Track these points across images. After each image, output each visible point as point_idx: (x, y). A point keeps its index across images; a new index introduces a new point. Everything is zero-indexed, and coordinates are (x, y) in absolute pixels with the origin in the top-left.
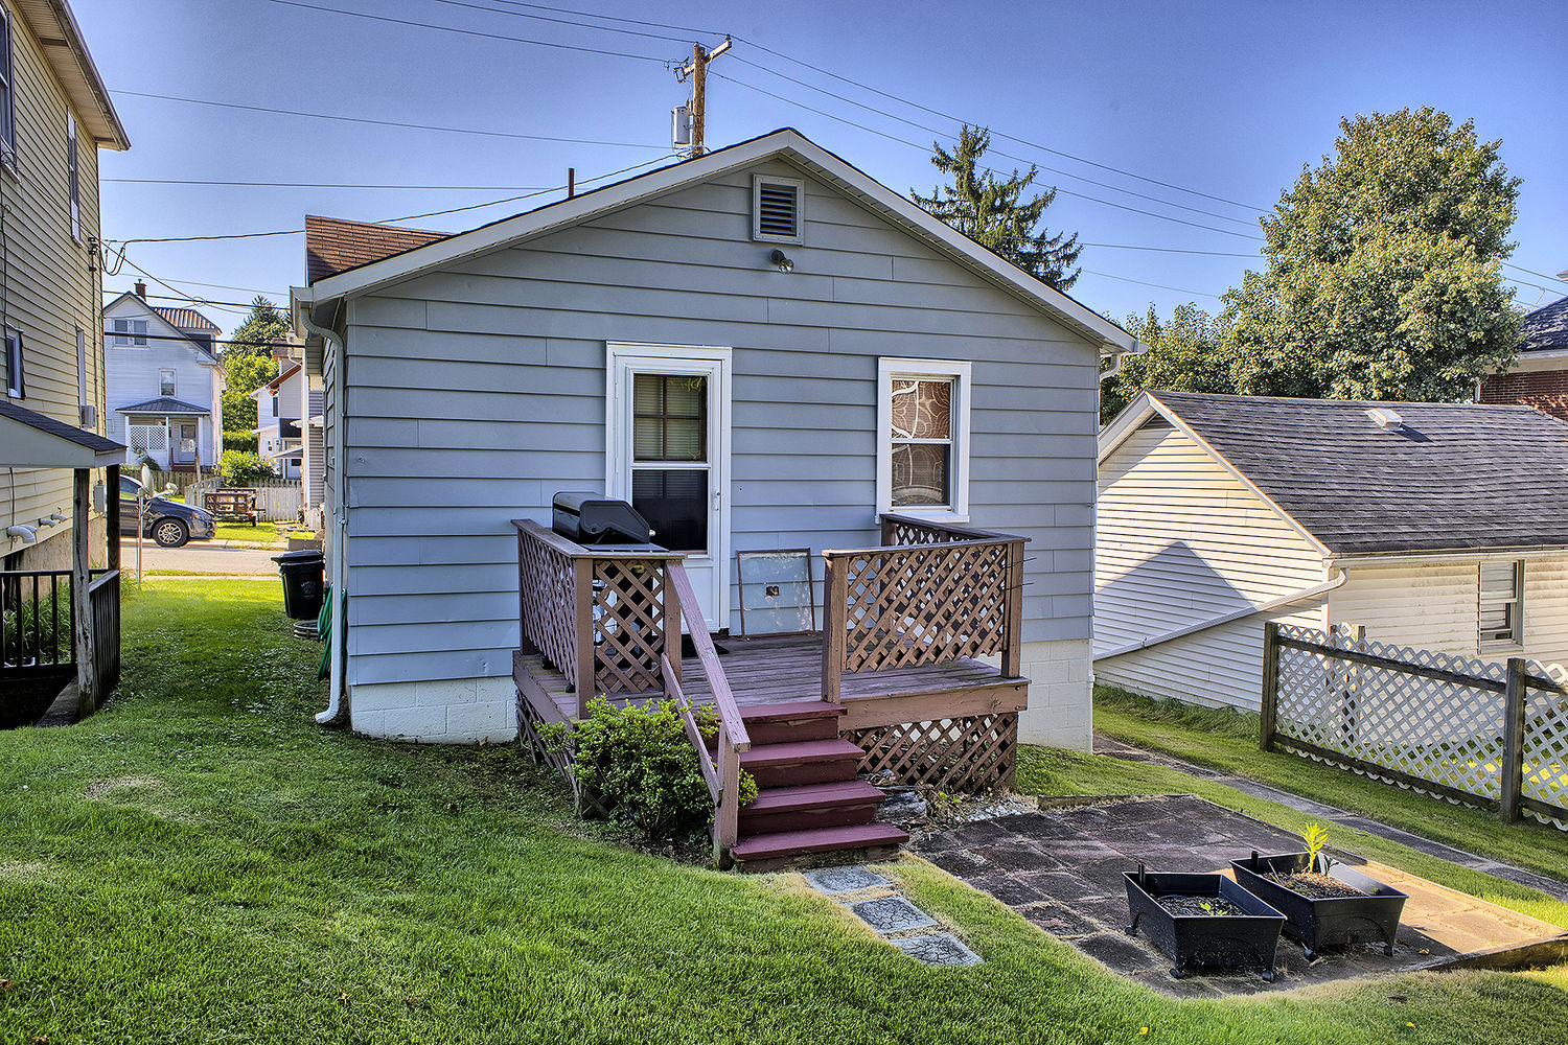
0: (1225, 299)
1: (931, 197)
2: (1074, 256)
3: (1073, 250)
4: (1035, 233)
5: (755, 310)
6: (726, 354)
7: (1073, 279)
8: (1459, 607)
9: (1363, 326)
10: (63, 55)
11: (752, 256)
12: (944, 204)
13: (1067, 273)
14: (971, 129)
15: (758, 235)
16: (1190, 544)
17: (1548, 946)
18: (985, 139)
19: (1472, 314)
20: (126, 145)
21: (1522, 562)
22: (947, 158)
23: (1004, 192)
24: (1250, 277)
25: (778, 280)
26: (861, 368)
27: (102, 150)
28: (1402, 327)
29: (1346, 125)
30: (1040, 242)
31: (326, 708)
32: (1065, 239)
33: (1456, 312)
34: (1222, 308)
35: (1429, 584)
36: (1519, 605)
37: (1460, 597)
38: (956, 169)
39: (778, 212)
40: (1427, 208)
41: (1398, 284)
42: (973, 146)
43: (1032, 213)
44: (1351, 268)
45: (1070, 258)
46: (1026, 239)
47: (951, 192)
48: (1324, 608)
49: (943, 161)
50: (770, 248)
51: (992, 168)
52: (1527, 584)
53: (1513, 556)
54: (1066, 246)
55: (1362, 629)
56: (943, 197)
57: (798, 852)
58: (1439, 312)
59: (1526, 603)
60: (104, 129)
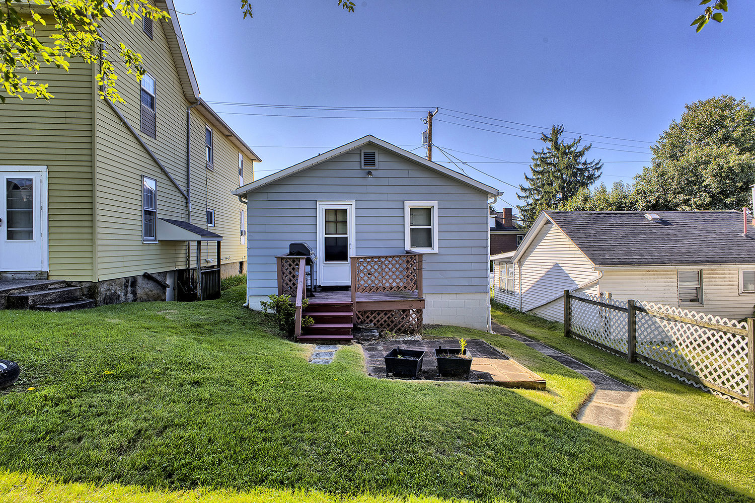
0: (635, 178)
1: (541, 151)
2: (600, 168)
3: (599, 166)
4: (583, 161)
5: (363, 189)
6: (354, 202)
7: (599, 176)
8: (667, 288)
9: (688, 184)
10: (231, 138)
11: (361, 173)
12: (546, 154)
13: (597, 174)
14: (556, 126)
15: (363, 167)
16: (560, 265)
17: (530, 383)
18: (562, 129)
19: (737, 176)
20: (260, 161)
21: (701, 270)
22: (547, 137)
23: (569, 147)
24: (646, 169)
25: (370, 179)
26: (399, 205)
27: (254, 163)
28: (704, 184)
29: (687, 107)
30: (585, 164)
31: (246, 303)
32: (596, 161)
33: (729, 175)
34: (634, 182)
35: (650, 278)
36: (701, 288)
37: (667, 284)
38: (550, 141)
39: (370, 159)
40: (718, 135)
41: (702, 166)
42: (557, 132)
43: (581, 154)
44: (682, 162)
45: (598, 169)
46: (578, 164)
47: (549, 149)
48: (598, 286)
49: (545, 138)
50: (368, 171)
51: (565, 140)
52: (704, 280)
53: (697, 268)
54: (598, 164)
55: (610, 294)
56: (546, 151)
57: (316, 339)
58: (721, 176)
59: (704, 287)
60: (253, 158)
